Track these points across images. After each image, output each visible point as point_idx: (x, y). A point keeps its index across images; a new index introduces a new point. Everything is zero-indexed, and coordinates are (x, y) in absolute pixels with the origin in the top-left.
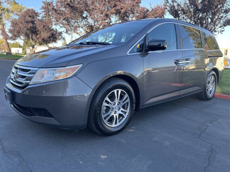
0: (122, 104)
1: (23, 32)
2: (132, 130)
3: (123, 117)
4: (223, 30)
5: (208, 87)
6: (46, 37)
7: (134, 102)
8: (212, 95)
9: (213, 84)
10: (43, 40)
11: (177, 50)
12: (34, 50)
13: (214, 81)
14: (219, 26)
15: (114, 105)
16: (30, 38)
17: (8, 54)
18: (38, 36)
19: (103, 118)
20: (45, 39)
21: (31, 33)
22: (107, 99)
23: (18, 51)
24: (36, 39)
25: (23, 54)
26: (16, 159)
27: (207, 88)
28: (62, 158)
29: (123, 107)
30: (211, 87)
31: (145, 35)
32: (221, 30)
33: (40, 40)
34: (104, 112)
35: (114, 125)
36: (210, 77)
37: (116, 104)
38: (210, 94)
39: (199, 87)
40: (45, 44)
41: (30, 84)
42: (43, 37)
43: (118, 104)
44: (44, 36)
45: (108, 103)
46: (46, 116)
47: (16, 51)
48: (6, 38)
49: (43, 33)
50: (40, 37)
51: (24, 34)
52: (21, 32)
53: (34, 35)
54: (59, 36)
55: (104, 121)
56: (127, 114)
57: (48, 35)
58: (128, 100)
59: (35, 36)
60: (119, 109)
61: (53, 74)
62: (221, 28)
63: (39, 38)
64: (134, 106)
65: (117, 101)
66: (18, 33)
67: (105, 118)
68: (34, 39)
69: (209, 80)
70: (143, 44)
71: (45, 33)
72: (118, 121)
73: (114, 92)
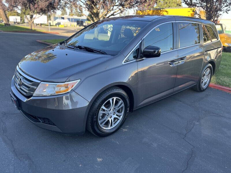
0: (117, 109)
1: (20, 2)
2: (126, 130)
3: (118, 119)
4: (229, 9)
5: (202, 79)
6: (44, 7)
7: (128, 106)
8: (206, 87)
9: (208, 76)
10: (41, 9)
11: (173, 50)
12: (32, 21)
13: (209, 73)
14: (225, 5)
15: (109, 111)
16: (27, 8)
17: (6, 25)
18: (36, 6)
19: (99, 123)
20: (43, 9)
21: (28, 3)
22: (103, 107)
23: (16, 19)
24: (33, 9)
25: (21, 22)
26: (27, 162)
27: (202, 81)
28: (64, 161)
29: (118, 111)
30: (206, 79)
31: (141, 41)
32: (226, 10)
33: (38, 10)
34: (101, 118)
35: (109, 128)
36: (206, 70)
37: (112, 110)
38: (204, 85)
39: (193, 82)
40: (44, 14)
41: (33, 95)
42: (40, 7)
43: (114, 109)
44: (42, 6)
45: (104, 110)
46: (49, 124)
47: (14, 20)
48: (3, 8)
49: (41, 2)
50: (38, 7)
51: (21, 5)
52: (18, 2)
53: (31, 5)
54: (58, 5)
55: (101, 126)
56: (121, 117)
57: (46, 4)
58: (123, 105)
59: (33, 6)
60: (114, 113)
61: (54, 88)
62: (227, 7)
63: (36, 8)
64: (128, 109)
65: (112, 107)
66: (14, 3)
67: (101, 123)
68: (32, 9)
69: (205, 73)
70: (139, 48)
71: (43, 2)
72: (113, 123)
73: (109, 100)
